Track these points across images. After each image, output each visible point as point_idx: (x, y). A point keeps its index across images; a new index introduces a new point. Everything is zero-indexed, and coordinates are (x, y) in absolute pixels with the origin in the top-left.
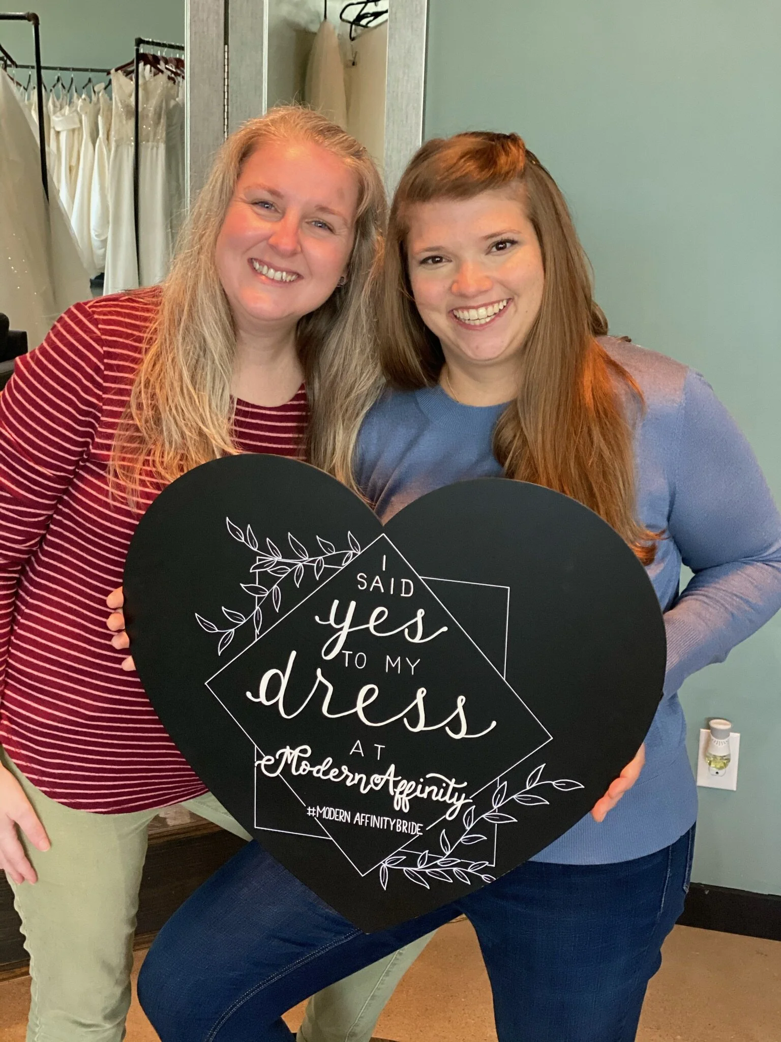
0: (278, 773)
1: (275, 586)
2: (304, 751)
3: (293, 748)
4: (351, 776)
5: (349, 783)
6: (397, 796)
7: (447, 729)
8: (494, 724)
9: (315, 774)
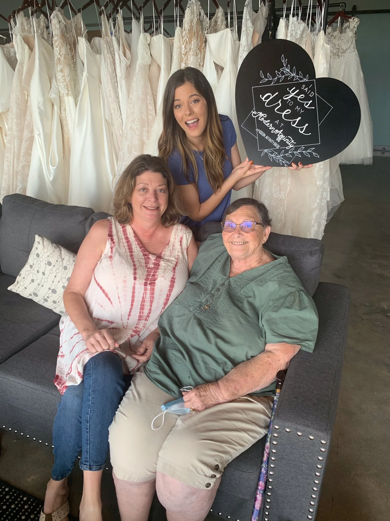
0: (255, 117)
1: (283, 76)
2: (265, 116)
3: (263, 113)
4: (272, 127)
5: (270, 128)
6: (279, 137)
7: (300, 129)
8: (310, 134)
9: (264, 122)
